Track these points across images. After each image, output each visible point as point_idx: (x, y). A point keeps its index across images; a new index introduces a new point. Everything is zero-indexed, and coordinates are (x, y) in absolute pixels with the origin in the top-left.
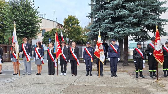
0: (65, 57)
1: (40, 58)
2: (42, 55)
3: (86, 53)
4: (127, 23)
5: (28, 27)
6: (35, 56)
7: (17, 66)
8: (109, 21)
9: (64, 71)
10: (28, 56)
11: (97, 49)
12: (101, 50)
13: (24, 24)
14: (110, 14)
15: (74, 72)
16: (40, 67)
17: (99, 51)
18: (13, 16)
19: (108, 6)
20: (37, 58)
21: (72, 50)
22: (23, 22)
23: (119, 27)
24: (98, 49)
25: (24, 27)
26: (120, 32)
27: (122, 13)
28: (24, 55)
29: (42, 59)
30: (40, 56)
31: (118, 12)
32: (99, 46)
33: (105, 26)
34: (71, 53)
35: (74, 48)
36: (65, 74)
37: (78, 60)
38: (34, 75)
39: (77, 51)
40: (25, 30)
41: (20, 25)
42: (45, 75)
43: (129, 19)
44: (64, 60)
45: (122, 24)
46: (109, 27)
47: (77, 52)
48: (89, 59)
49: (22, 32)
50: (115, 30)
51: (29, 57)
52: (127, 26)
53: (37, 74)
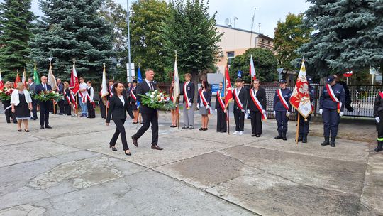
0: (242, 106)
1: (205, 104)
2: (209, 101)
3: (277, 99)
4: (368, 39)
5: (197, 53)
6: (199, 102)
7: (175, 116)
8: (332, 37)
9: (240, 128)
10: (188, 101)
11: (295, 93)
12: (303, 95)
13: (191, 47)
14: (334, 23)
15: (257, 131)
16: (206, 118)
17: (298, 96)
18: (175, 35)
19: (329, 7)
20: (202, 105)
21: (254, 94)
22: (188, 44)
23: (351, 49)
24: (297, 92)
25: (190, 54)
26: (351, 60)
27: (357, 20)
28: (185, 100)
29: (208, 107)
30: (206, 101)
31: (349, 18)
32: (299, 87)
33: (323, 47)
34: (251, 98)
35: (256, 91)
36: (241, 133)
37: (263, 111)
38: (197, 130)
39: (261, 96)
40: (192, 58)
41: (185, 50)
42: (213, 132)
43: (374, 31)
44: (240, 110)
45: (357, 41)
46: (330, 48)
47: (262, 98)
48: (281, 110)
49: (189, 63)
50: (343, 55)
51: (190, 104)
52: (368, 47)
53: (201, 129)
